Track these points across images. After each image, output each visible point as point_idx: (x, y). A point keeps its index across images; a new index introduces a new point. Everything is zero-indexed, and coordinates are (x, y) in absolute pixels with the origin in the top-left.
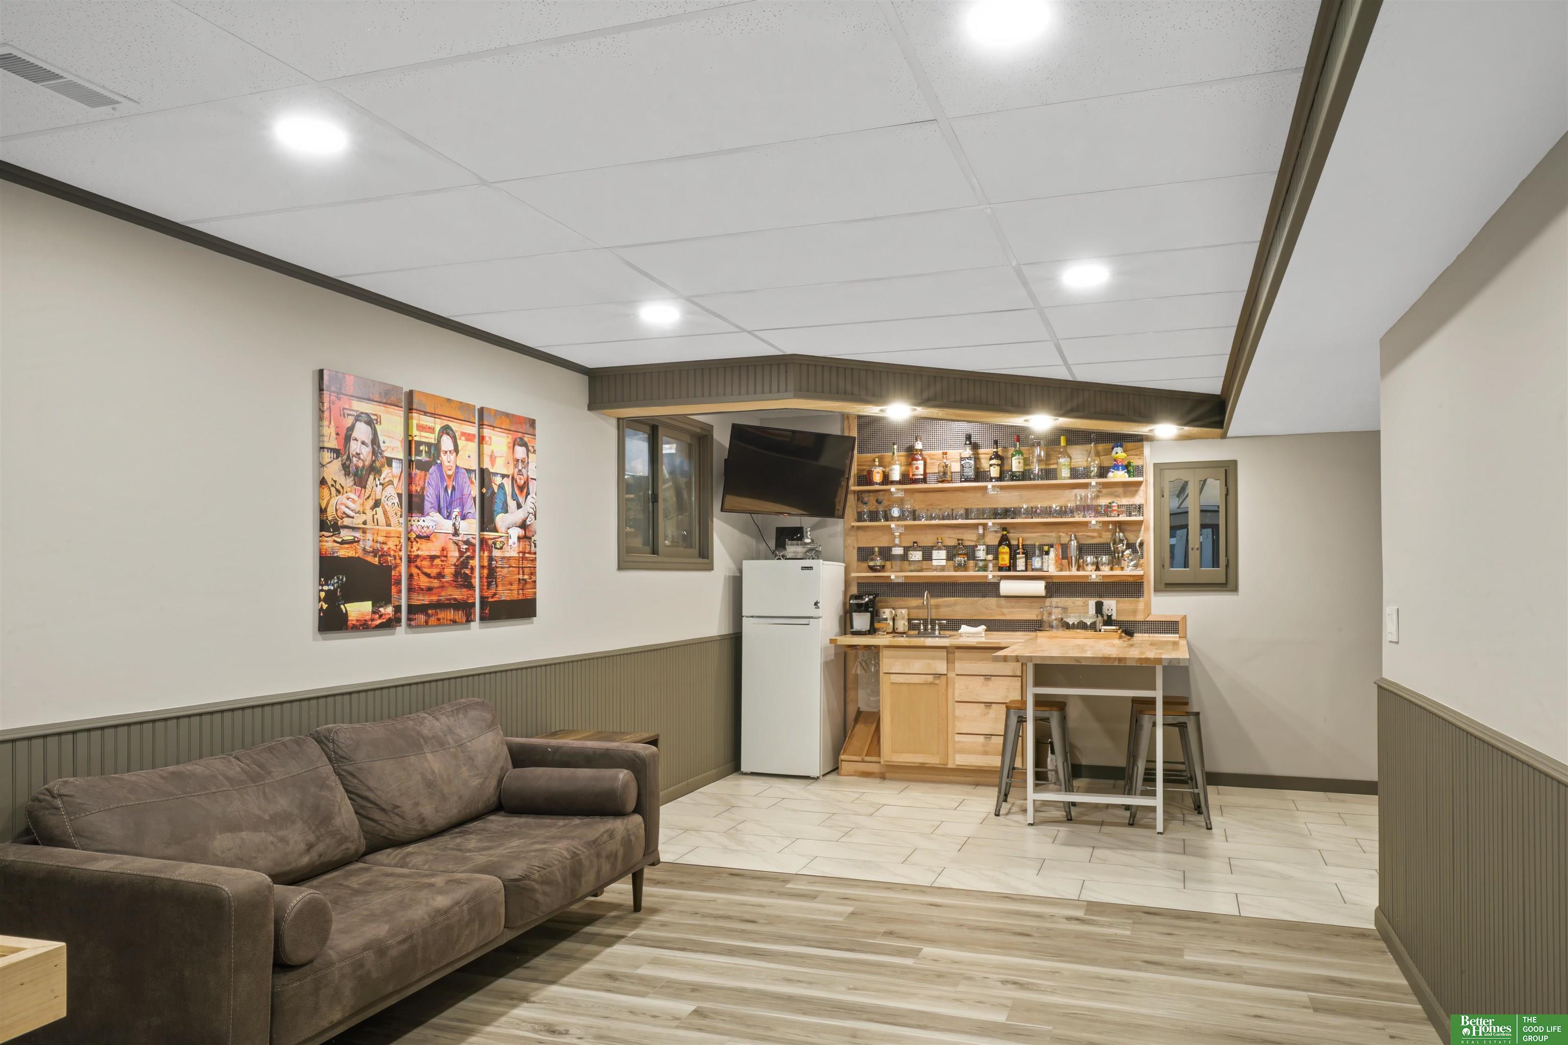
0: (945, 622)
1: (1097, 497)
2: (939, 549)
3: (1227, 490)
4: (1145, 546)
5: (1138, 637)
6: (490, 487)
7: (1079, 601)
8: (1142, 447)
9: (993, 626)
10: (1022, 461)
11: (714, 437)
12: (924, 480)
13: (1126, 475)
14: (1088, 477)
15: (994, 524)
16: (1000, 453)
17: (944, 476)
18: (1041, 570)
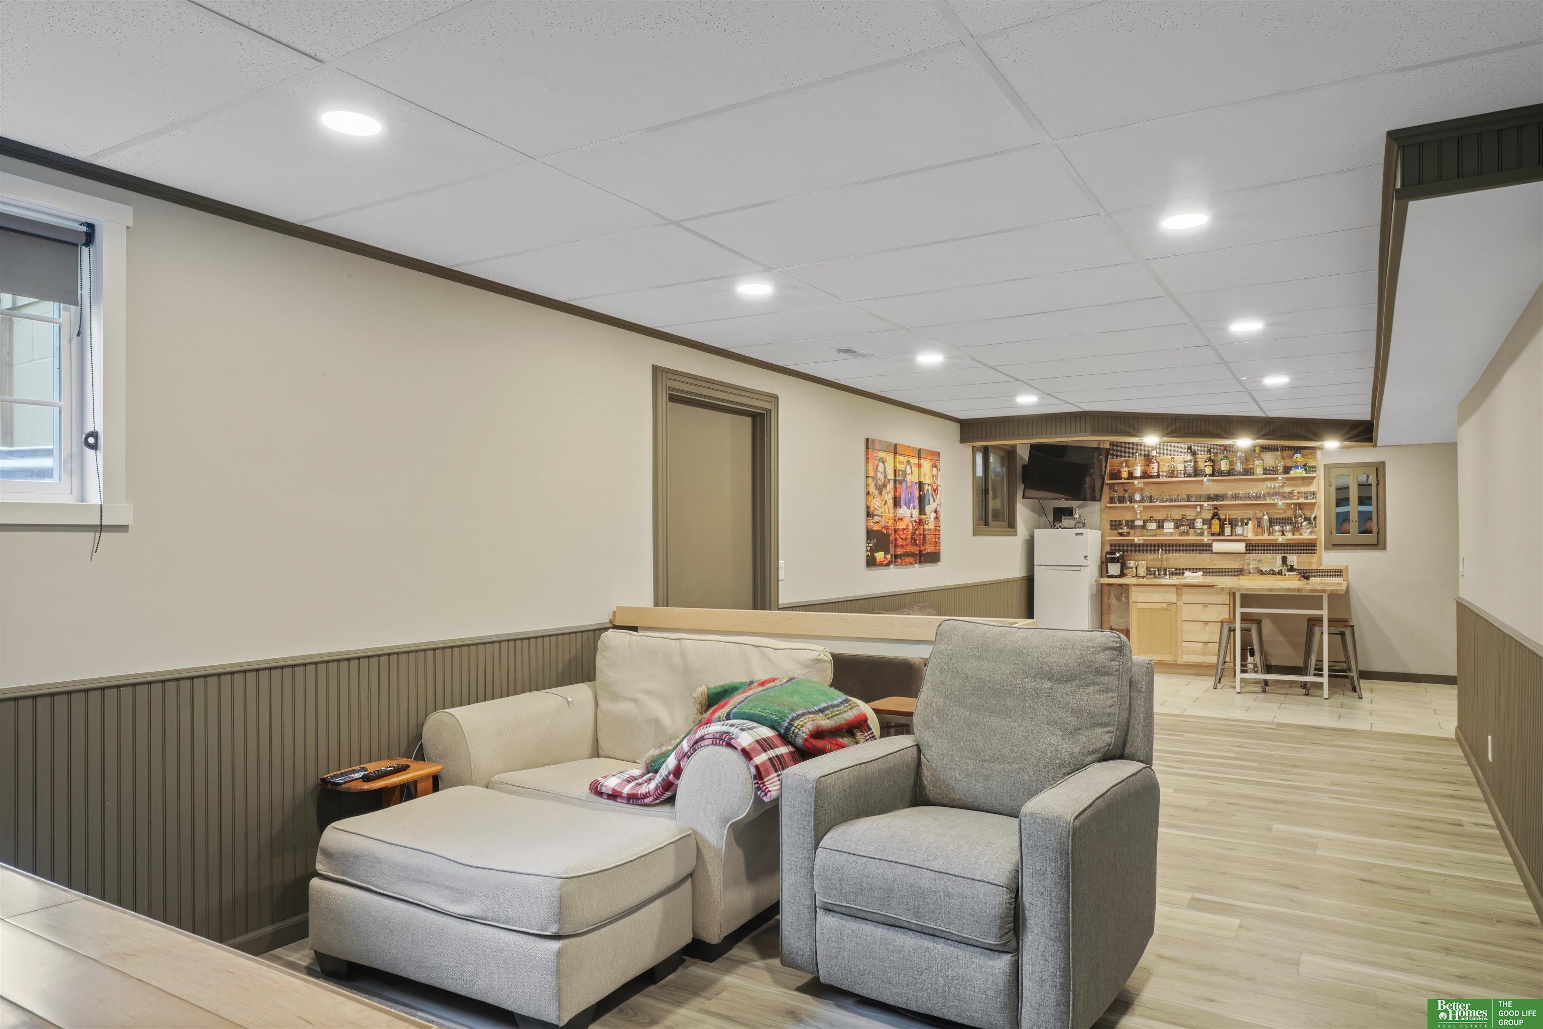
0: (1174, 569)
1: (1283, 486)
2: (1169, 521)
3: (1378, 481)
4: (1317, 519)
5: (1313, 580)
6: (923, 491)
7: (1269, 556)
8: (1315, 453)
9: (1207, 572)
10: (1228, 463)
11: (1018, 451)
12: (1158, 476)
13: (1304, 472)
14: (1278, 474)
15: (1208, 505)
16: (1212, 458)
17: (1172, 474)
18: (1242, 535)
